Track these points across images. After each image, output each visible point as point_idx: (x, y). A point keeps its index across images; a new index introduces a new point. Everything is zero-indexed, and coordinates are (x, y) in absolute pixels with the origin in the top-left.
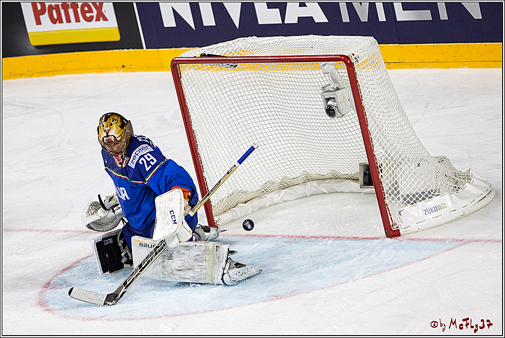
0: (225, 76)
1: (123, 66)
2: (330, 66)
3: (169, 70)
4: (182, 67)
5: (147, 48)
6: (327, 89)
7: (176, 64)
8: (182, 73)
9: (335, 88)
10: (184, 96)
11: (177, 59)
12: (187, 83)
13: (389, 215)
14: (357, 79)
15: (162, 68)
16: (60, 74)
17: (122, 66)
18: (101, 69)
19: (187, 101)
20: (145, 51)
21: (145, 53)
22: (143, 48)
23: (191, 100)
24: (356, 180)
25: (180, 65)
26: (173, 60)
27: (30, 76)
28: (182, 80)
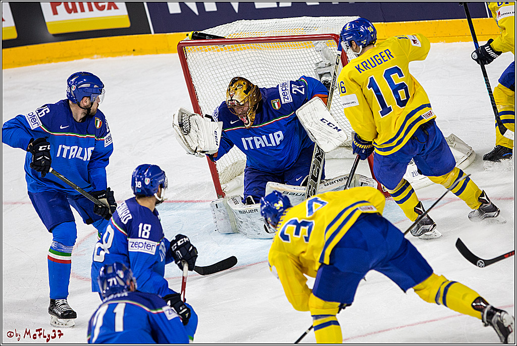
0: (225, 57)
1: (134, 50)
2: (321, 44)
3: (176, 52)
4: (188, 48)
5: (155, 33)
6: (320, 65)
7: (182, 47)
8: (188, 55)
9: (327, 64)
10: (190, 75)
11: (182, 42)
12: (192, 64)
15: (169, 51)
16: (76, 59)
17: (132, 50)
18: (113, 54)
19: (193, 80)
20: (153, 36)
21: (153, 38)
22: (151, 33)
23: (196, 79)
24: (348, 147)
25: (186, 47)
26: (179, 43)
28: (188, 61)
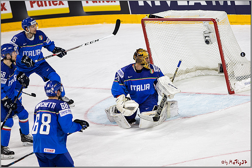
0: (163, 26)
1: (122, 21)
2: (207, 23)
3: (140, 23)
4: (146, 22)
6: (205, 32)
7: (143, 21)
8: (146, 25)
9: (209, 32)
10: (146, 34)
11: (144, 19)
12: (148, 29)
13: (230, 85)
14: (218, 28)
15: (137, 22)
16: (96, 24)
19: (148, 36)
20: (131, 15)
21: (131, 16)
23: (149, 36)
24: (217, 70)
26: (142, 19)
27: (83, 24)
28: (146, 27)
